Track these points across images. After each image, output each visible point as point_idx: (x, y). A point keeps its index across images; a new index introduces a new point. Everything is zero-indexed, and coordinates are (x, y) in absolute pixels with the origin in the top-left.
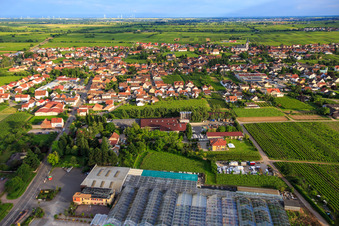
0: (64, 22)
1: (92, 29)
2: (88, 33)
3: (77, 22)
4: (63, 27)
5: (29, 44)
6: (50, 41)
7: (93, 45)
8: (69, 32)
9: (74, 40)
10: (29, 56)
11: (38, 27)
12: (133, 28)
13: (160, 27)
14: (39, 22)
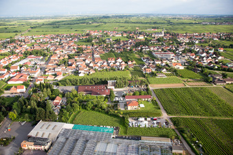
0: (41, 18)
1: (58, 22)
2: (55, 25)
3: (50, 18)
4: (40, 21)
5: (15, 34)
6: (29, 31)
7: (57, 33)
8: (43, 24)
9: (44, 30)
10: (12, 41)
11: (24, 22)
12: (87, 21)
13: (105, 20)
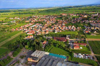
0: (43, 8)
1: (50, 10)
2: (48, 11)
3: (46, 8)
4: (42, 9)
5: (32, 14)
6: (38, 14)
7: (48, 14)
8: (44, 11)
9: (44, 13)
10: (31, 17)
11: (36, 10)
12: (61, 9)
13: (70, 9)
14: (37, 8)
